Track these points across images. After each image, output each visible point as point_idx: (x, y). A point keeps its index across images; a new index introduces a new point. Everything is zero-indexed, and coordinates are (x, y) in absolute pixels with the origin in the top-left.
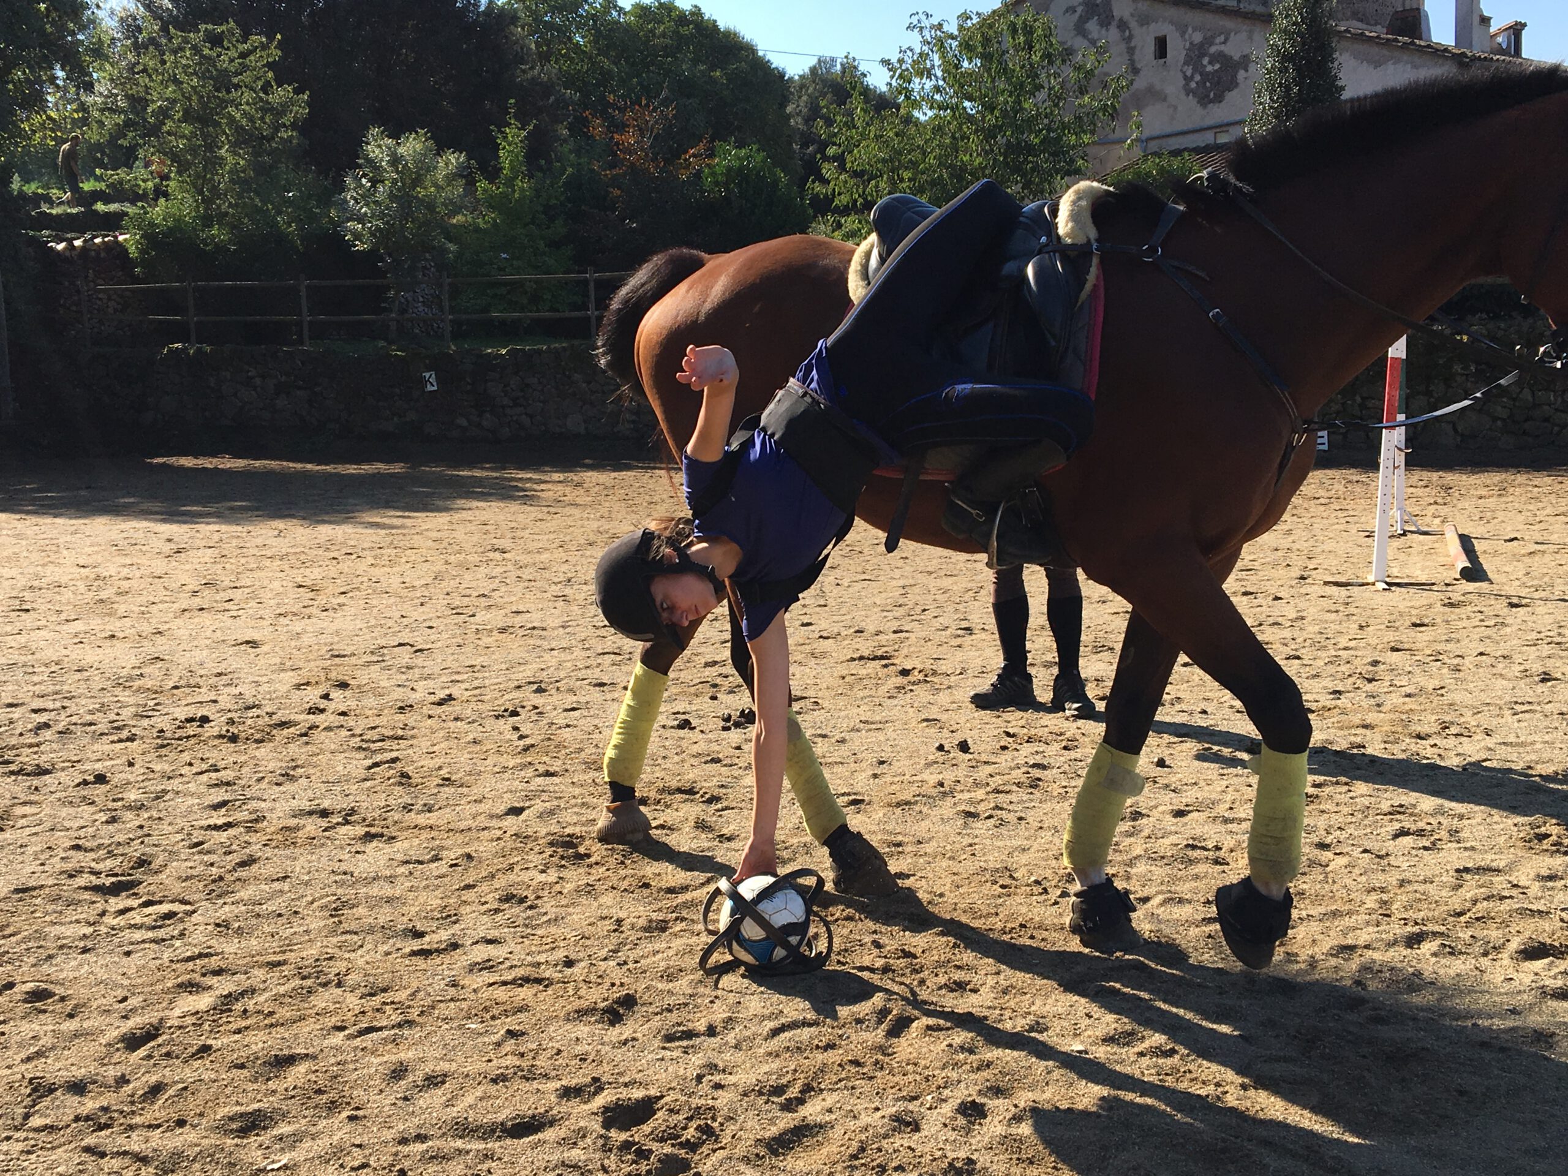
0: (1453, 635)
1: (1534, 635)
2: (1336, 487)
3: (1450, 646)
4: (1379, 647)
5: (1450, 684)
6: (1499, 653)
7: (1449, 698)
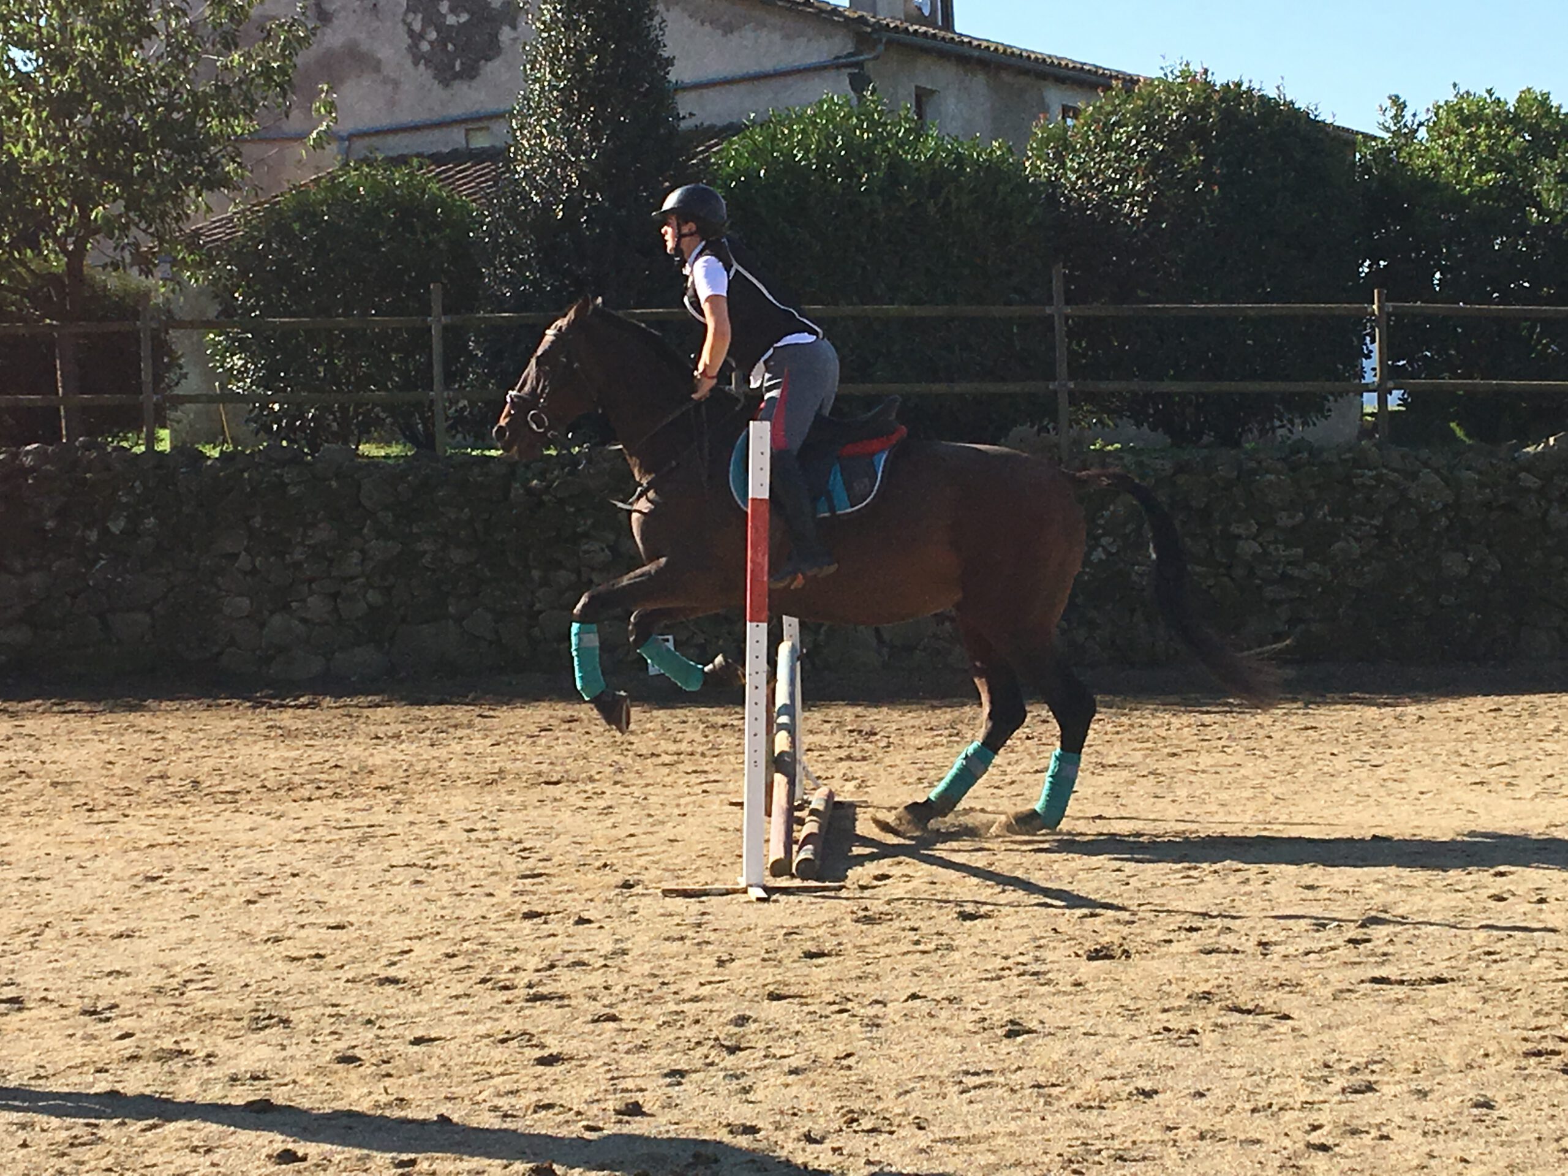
0: (869, 969)
1: (999, 963)
2: (690, 735)
3: (863, 987)
4: (750, 994)
5: (863, 1048)
6: (943, 994)
7: (861, 1069)
